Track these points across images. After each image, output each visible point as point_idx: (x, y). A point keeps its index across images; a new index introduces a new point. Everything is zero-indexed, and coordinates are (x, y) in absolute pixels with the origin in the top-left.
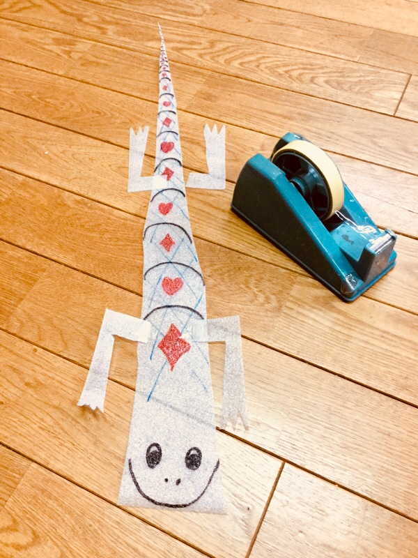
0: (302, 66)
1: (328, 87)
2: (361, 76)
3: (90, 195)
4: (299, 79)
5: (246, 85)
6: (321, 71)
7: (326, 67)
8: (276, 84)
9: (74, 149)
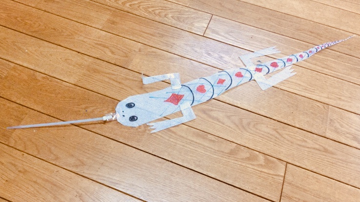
0: (160, 8)
1: (173, 20)
2: (189, 15)
3: (50, 74)
4: (159, 14)
5: (133, 17)
6: (170, 11)
7: (173, 9)
8: (148, 17)
9: (41, 49)
